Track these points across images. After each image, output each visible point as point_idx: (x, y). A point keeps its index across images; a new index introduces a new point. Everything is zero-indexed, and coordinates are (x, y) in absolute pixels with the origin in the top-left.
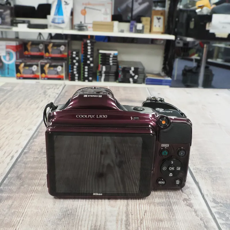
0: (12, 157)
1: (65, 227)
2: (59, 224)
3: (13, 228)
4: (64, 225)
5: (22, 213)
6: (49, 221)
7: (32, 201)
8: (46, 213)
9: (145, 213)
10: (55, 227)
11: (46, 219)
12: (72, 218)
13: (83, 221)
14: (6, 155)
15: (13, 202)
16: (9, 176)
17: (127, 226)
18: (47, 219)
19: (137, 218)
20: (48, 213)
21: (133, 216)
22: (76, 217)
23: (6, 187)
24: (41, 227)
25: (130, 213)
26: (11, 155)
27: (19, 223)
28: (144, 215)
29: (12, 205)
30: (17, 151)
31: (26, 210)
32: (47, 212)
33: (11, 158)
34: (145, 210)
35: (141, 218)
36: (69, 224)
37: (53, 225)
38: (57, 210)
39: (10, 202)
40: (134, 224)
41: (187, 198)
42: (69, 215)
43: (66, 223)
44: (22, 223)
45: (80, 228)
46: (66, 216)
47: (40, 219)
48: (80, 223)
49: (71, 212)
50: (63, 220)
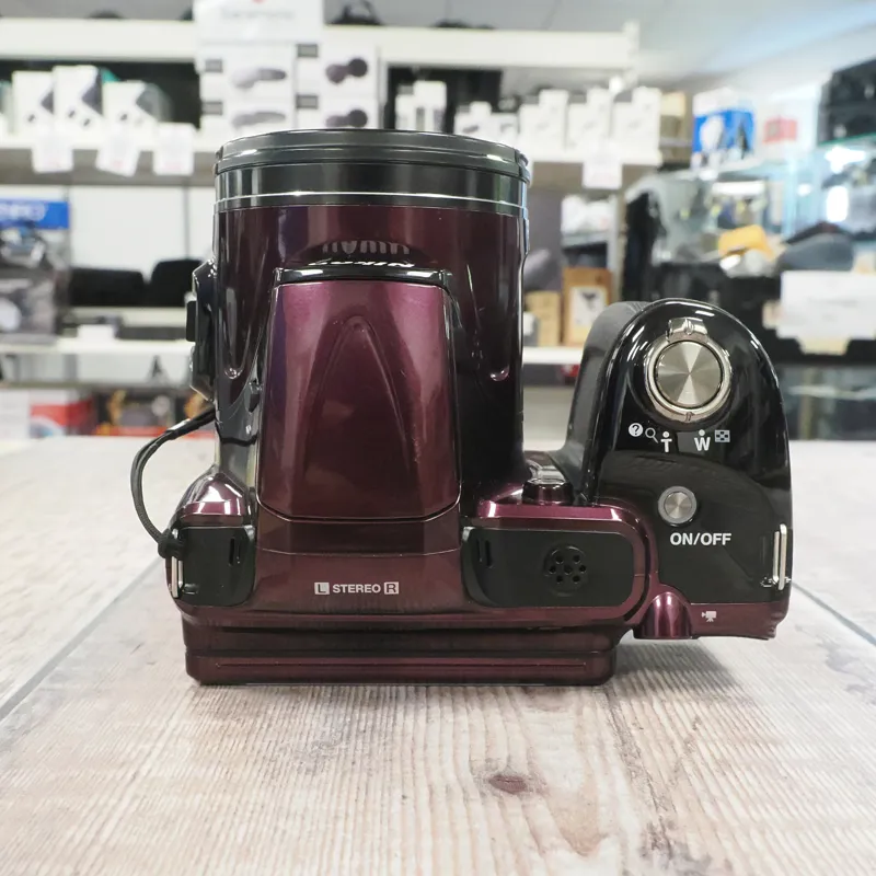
0: (97, 596)
1: (353, 763)
2: (325, 757)
3: (124, 770)
4: (351, 758)
5: (160, 729)
6: (281, 749)
8: (263, 731)
9: (697, 725)
10: (312, 765)
11: (266, 744)
12: (383, 741)
13: (430, 749)
14: (70, 591)
15: (115, 704)
17: (629, 758)
18: (273, 744)
19: (667, 738)
20: (271, 729)
21: (647, 732)
22: (398, 738)
23: (82, 668)
24: (250, 765)
25: (629, 724)
26: (92, 591)
27: (149, 755)
28: (695, 729)
29: (109, 712)
30: (114, 584)
31: (173, 723)
32: (265, 726)
33: (89, 599)
34: (693, 716)
35: (684, 735)
36: (370, 755)
37: (298, 761)
39: (100, 705)
40: (657, 754)
41: (863, 684)
42: (368, 734)
43: (359, 753)
44: (160, 756)
45: (420, 765)
46: (353, 736)
47: (241, 746)
48: (419, 752)
49: (373, 727)
50: (343, 746)
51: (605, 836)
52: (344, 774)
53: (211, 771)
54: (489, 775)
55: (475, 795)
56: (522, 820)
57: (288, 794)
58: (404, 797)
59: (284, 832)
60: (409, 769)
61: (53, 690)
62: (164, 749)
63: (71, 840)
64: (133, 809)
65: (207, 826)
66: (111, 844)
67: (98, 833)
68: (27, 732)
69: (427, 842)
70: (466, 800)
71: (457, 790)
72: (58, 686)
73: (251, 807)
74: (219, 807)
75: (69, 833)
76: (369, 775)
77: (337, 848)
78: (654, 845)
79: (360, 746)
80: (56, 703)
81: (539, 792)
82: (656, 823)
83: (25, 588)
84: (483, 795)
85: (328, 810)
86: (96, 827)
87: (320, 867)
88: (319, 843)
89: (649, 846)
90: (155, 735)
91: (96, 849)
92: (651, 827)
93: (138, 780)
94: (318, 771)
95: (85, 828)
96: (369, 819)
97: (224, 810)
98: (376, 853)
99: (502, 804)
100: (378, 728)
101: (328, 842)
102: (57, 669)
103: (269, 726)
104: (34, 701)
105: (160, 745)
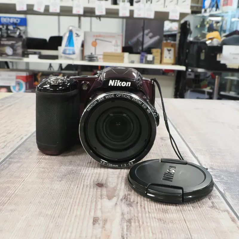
0: (22, 138)
1: (69, 179)
2: (64, 178)
3: (22, 179)
4: (69, 178)
6: (55, 176)
7: (40, 164)
10: (60, 180)
11: (52, 175)
12: (77, 175)
13: (86, 177)
14: (16, 137)
15: (22, 165)
16: (18, 149)
22: (80, 175)
23: (16, 156)
24: (48, 179)
26: (21, 137)
27: (27, 176)
29: (21, 166)
30: (26, 135)
31: (34, 169)
32: (53, 171)
33: (20, 139)
37: (58, 179)
38: (62, 170)
39: (19, 164)
42: (74, 173)
43: (71, 177)
44: (30, 176)
45: (83, 180)
46: (71, 174)
47: (47, 175)
48: (84, 178)
49: (76, 172)
50: (68, 176)
51: (115, 196)
52: (67, 182)
53: (40, 180)
54: (96, 183)
55: (92, 187)
56: (100, 193)
57: (54, 186)
58: (77, 187)
59: (51, 193)
60: (80, 181)
61: (9, 161)
62: (31, 175)
63: (9, 193)
64: (22, 187)
65: (36, 191)
66: (17, 194)
67: (14, 192)
68: (3, 170)
69: (79, 196)
70: (90, 188)
71: (89, 186)
72: (10, 160)
73: (46, 188)
74: (40, 188)
75: (9, 192)
76: (72, 182)
77: (61, 197)
78: (124, 198)
79: (72, 175)
80: (10, 164)
81: (106, 187)
82: (127, 194)
83: (6, 135)
84: (94, 187)
85: (61, 189)
86: (14, 191)
87: (57, 200)
88: (58, 196)
89: (123, 199)
90: (30, 172)
91: (14, 195)
92: (125, 195)
93: (24, 181)
94: (62, 181)
95: (12, 191)
96: (69, 191)
97: (41, 188)
98: (68, 198)
99: (97, 189)
100: (77, 172)
101: (60, 195)
102: (11, 156)
103: (54, 171)
104: (5, 163)
105: (30, 174)
